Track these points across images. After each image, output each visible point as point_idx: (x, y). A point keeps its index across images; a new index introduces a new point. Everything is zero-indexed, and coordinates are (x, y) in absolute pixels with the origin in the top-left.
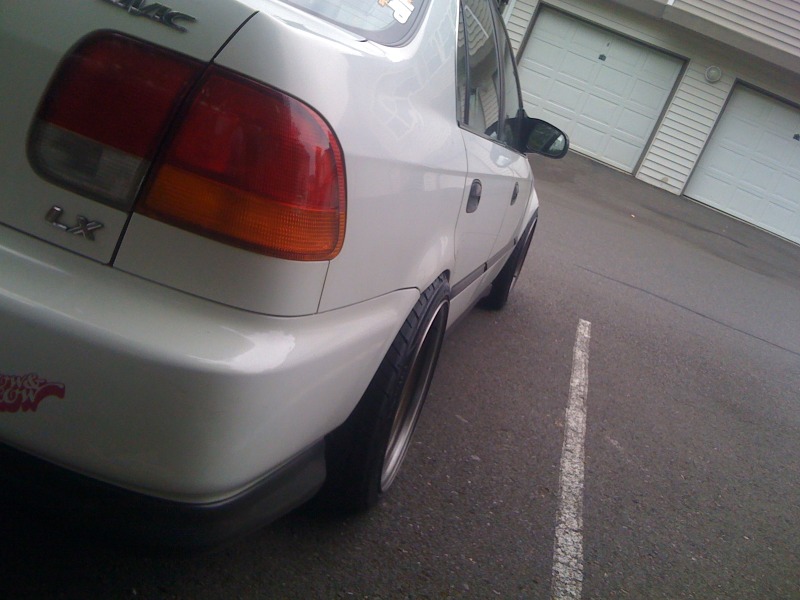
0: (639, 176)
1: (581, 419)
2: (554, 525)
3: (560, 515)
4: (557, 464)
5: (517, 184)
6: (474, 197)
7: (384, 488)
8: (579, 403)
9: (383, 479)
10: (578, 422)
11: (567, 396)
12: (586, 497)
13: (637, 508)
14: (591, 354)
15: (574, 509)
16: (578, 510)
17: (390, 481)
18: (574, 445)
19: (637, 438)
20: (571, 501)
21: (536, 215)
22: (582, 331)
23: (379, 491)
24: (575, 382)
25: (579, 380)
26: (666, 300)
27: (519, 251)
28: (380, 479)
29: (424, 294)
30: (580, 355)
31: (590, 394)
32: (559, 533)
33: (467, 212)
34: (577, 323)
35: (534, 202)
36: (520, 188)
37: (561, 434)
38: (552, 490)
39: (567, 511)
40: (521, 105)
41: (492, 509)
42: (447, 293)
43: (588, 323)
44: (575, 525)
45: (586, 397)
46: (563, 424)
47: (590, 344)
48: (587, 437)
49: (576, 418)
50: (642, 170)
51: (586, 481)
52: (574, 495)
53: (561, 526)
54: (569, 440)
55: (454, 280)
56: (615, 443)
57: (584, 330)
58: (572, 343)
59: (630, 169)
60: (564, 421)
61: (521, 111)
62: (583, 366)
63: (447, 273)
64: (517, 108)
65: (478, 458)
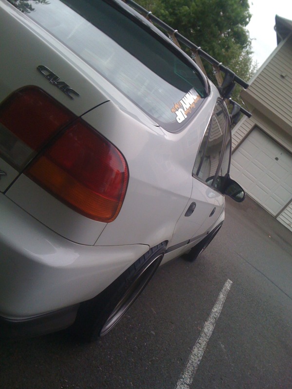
0: (278, 219)
1: (211, 329)
2: (178, 378)
3: (183, 374)
4: (191, 348)
5: (215, 208)
6: (190, 210)
7: (102, 335)
8: (213, 321)
9: (103, 330)
10: (209, 330)
11: (208, 316)
12: (198, 369)
13: (222, 382)
14: (227, 298)
15: (190, 374)
16: (192, 375)
17: (107, 332)
18: (203, 341)
19: (234, 347)
20: (191, 369)
21: (222, 223)
22: (227, 285)
23: (99, 335)
24: (215, 310)
25: (217, 309)
26: (273, 283)
27: (209, 238)
28: (101, 330)
29: (151, 249)
30: (222, 297)
31: (220, 318)
32: (179, 383)
33: (185, 216)
34: (226, 280)
35: (222, 217)
36: (216, 210)
37: (198, 333)
38: (183, 361)
39: (187, 373)
40: (228, 171)
41: (151, 361)
42: (164, 251)
43: (232, 282)
44: (188, 381)
45: (217, 319)
46: (201, 329)
47: (229, 293)
48: (210, 339)
49: (209, 328)
50: (280, 216)
51: (201, 361)
52: (193, 366)
53: (181, 380)
54: (201, 338)
55: (169, 245)
56: (223, 346)
57: (228, 285)
58: (220, 289)
59: (275, 214)
60: (203, 327)
61: (228, 175)
62: (222, 302)
63: (166, 242)
64: (226, 172)
65: (154, 333)
